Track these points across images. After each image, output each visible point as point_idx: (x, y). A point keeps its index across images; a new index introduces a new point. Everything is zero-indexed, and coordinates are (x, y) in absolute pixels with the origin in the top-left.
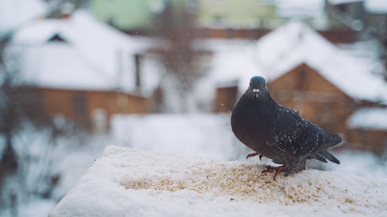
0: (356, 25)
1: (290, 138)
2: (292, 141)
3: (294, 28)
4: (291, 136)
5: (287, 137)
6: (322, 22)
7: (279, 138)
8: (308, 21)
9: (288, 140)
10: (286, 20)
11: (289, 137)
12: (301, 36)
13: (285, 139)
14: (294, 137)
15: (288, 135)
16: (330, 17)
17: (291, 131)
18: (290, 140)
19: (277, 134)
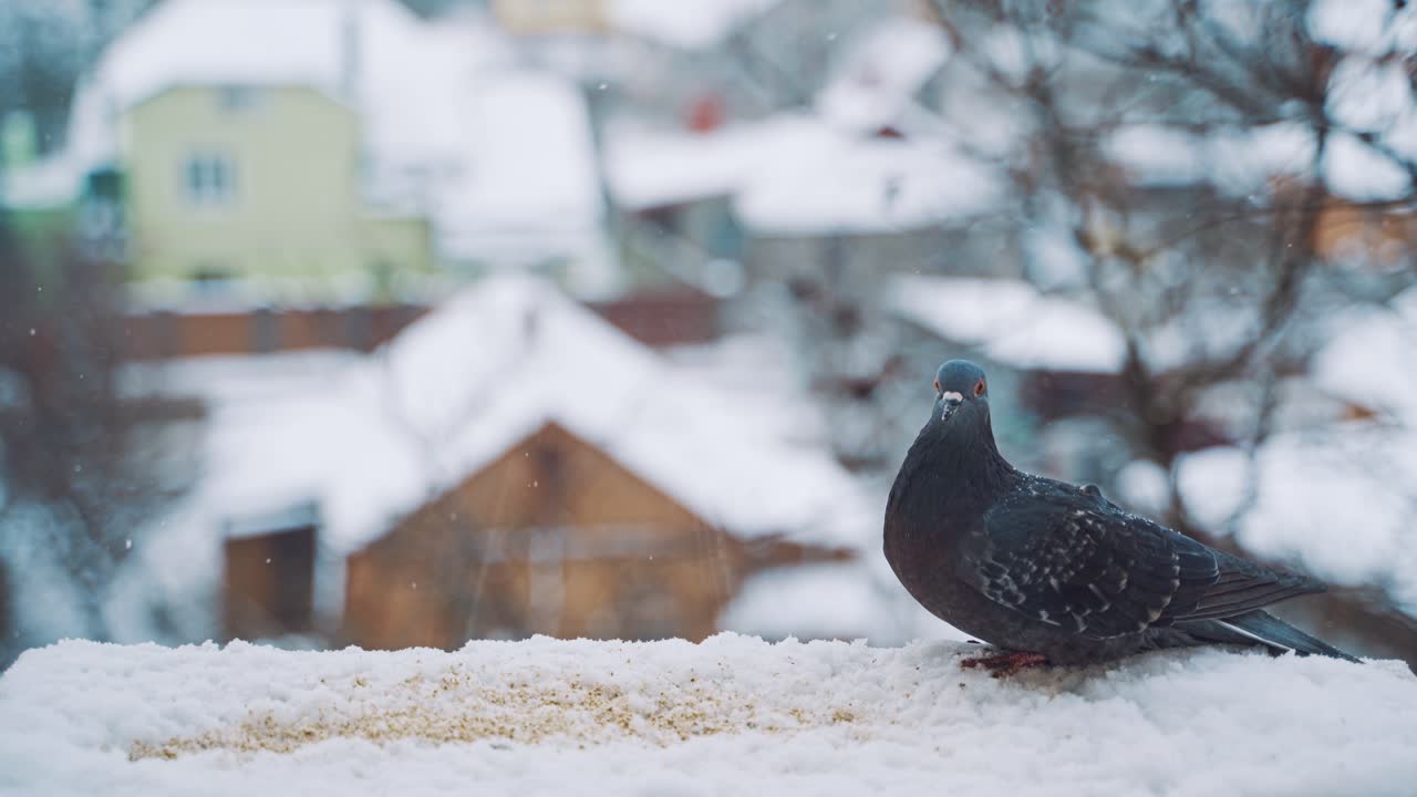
0: (719, 278)
1: (1051, 572)
2: (1061, 584)
3: (507, 296)
4: (1054, 565)
5: (1040, 571)
6: (601, 273)
7: (1016, 578)
8: (551, 270)
9: (1046, 578)
10: (474, 272)
11: (1047, 570)
12: (531, 324)
13: (1034, 576)
14: (1066, 570)
15: (1042, 563)
16: (626, 256)
17: (1048, 550)
18: (1053, 582)
19: (1006, 561)
